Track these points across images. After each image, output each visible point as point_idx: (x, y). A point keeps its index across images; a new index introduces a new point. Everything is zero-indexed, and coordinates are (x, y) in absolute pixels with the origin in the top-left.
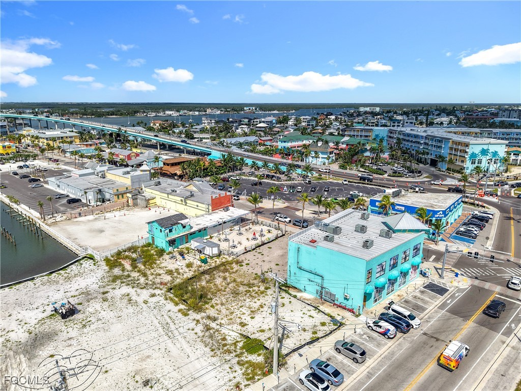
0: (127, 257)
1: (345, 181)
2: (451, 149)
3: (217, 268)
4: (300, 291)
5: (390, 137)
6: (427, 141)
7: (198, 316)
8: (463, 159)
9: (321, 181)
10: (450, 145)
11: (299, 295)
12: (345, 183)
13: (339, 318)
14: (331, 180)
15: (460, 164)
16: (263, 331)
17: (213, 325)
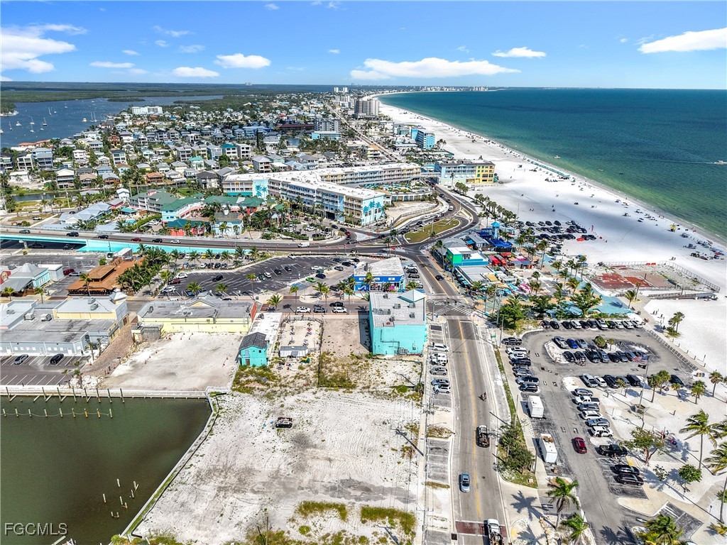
0: (248, 382)
1: (292, 255)
2: (345, 203)
3: (321, 362)
4: (383, 355)
5: (273, 188)
6: (320, 195)
7: (358, 390)
8: (358, 212)
9: (268, 259)
10: (345, 200)
11: (386, 357)
12: (293, 257)
13: (417, 361)
14: (275, 257)
15: (357, 217)
16: (396, 381)
17: (371, 390)
